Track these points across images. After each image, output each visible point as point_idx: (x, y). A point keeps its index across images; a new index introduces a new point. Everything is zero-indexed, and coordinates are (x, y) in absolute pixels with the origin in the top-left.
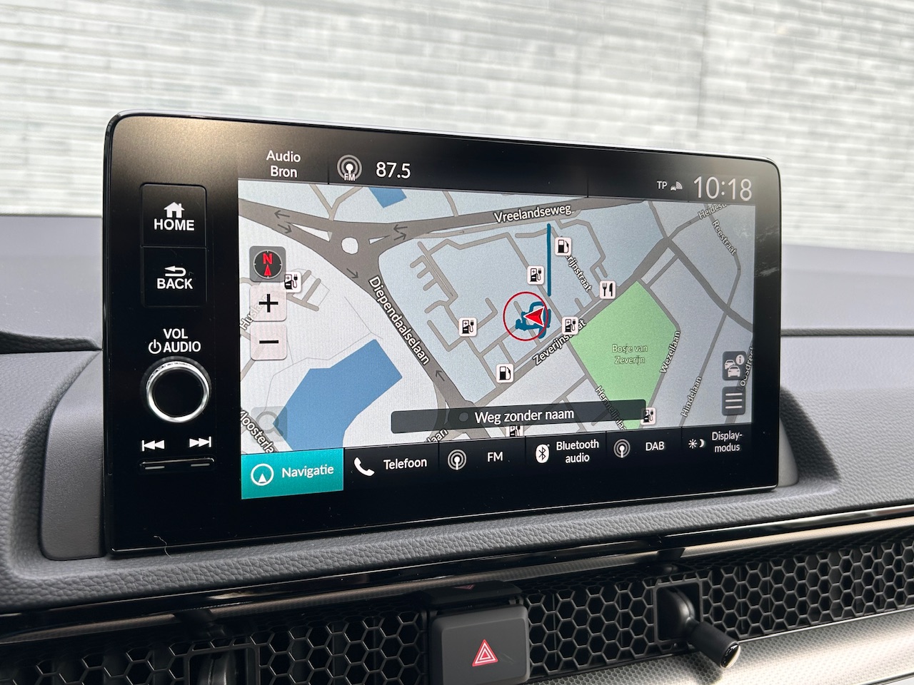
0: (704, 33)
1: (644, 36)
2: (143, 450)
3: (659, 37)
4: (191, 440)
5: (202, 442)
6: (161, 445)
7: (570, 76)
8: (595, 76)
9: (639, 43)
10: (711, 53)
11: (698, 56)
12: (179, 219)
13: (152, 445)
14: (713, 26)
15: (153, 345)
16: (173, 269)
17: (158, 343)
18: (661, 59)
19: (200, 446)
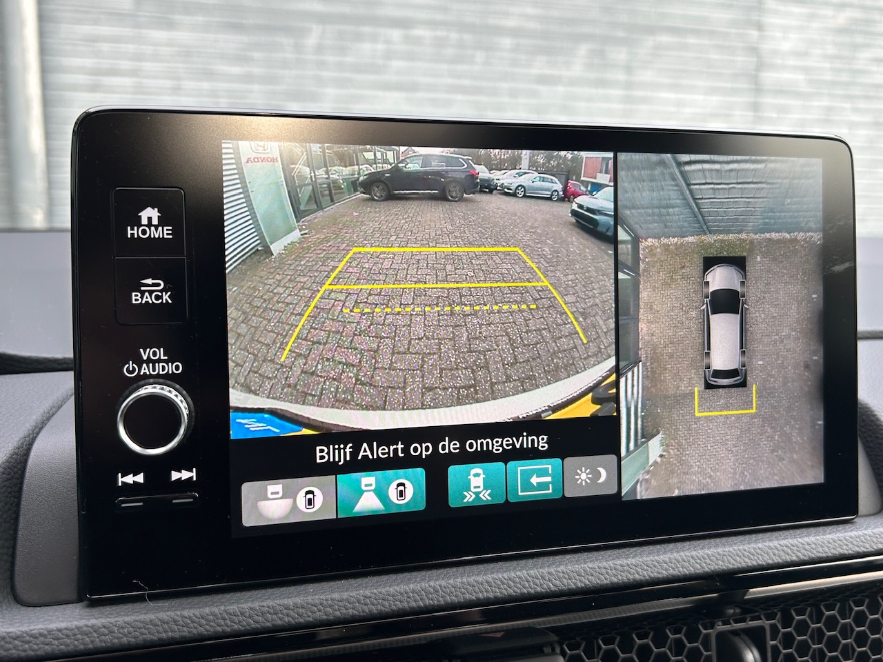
0: (760, 27)
1: (696, 32)
2: (120, 484)
3: (712, 33)
4: (173, 472)
5: (185, 475)
6: (140, 478)
7: (621, 76)
8: (646, 76)
9: (692, 40)
10: (766, 46)
11: (754, 50)
12: (154, 226)
13: (130, 479)
14: (769, 20)
15: (128, 368)
16: (149, 281)
17: (134, 365)
18: (715, 56)
19: (183, 479)
